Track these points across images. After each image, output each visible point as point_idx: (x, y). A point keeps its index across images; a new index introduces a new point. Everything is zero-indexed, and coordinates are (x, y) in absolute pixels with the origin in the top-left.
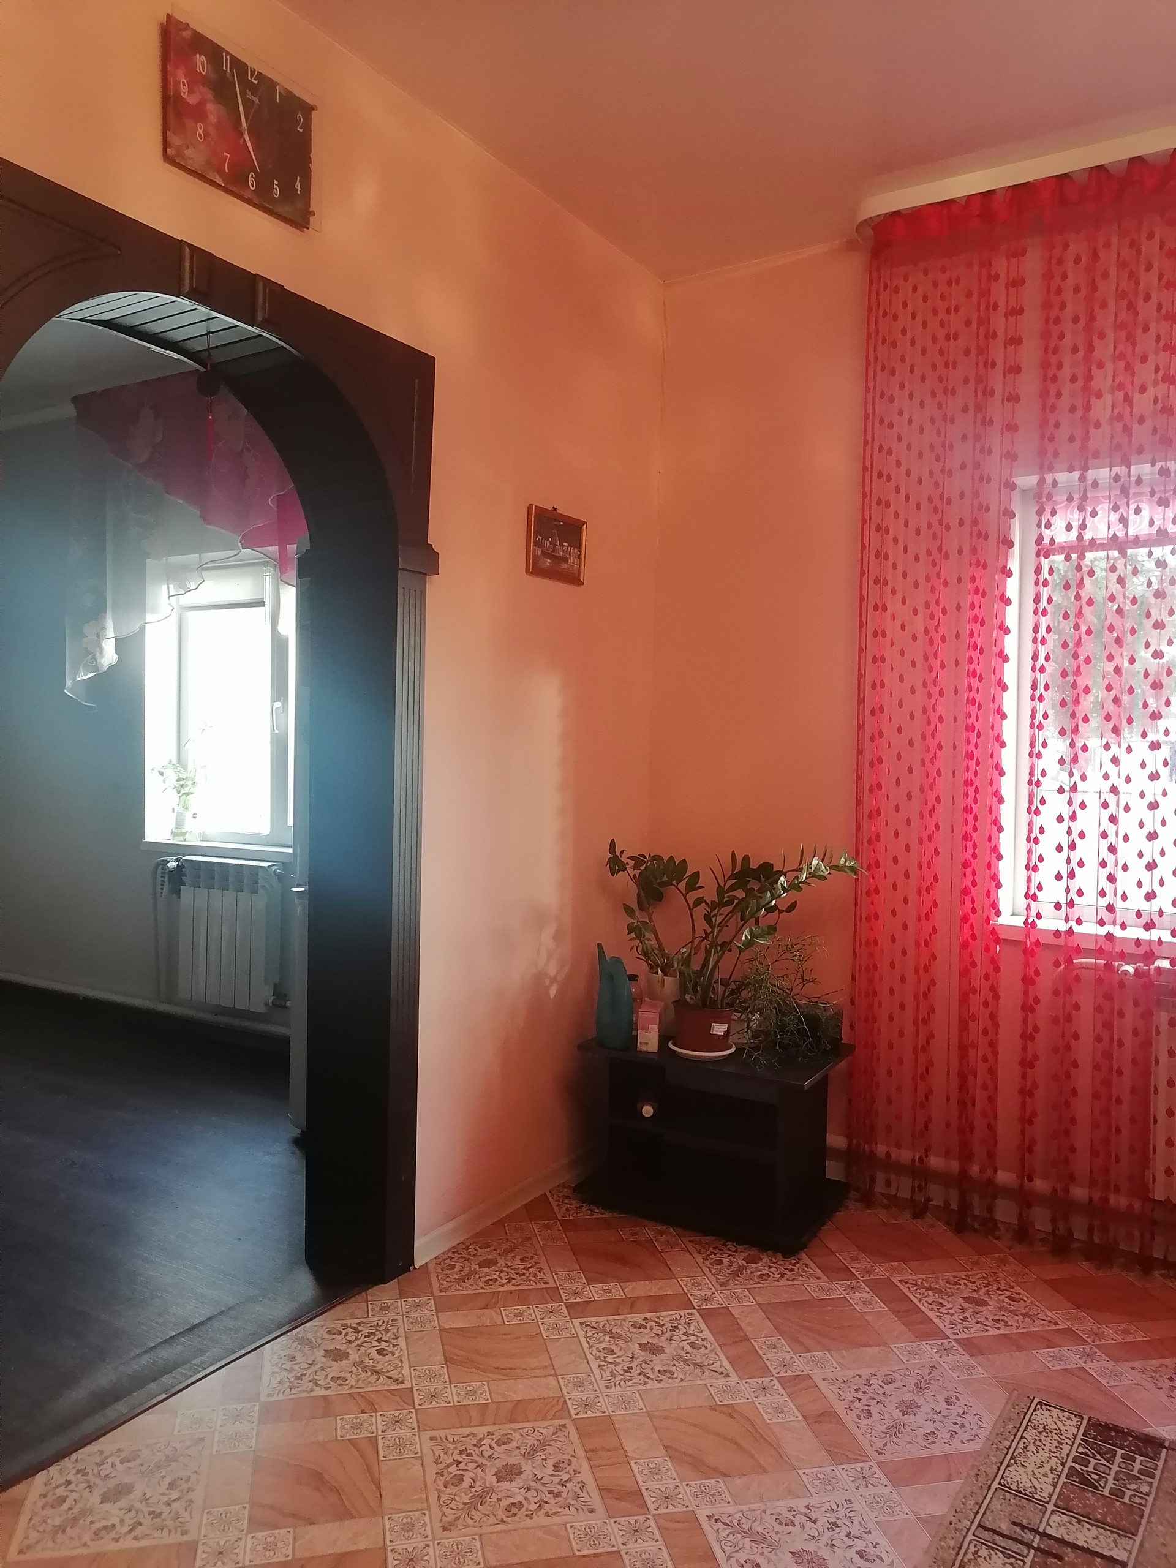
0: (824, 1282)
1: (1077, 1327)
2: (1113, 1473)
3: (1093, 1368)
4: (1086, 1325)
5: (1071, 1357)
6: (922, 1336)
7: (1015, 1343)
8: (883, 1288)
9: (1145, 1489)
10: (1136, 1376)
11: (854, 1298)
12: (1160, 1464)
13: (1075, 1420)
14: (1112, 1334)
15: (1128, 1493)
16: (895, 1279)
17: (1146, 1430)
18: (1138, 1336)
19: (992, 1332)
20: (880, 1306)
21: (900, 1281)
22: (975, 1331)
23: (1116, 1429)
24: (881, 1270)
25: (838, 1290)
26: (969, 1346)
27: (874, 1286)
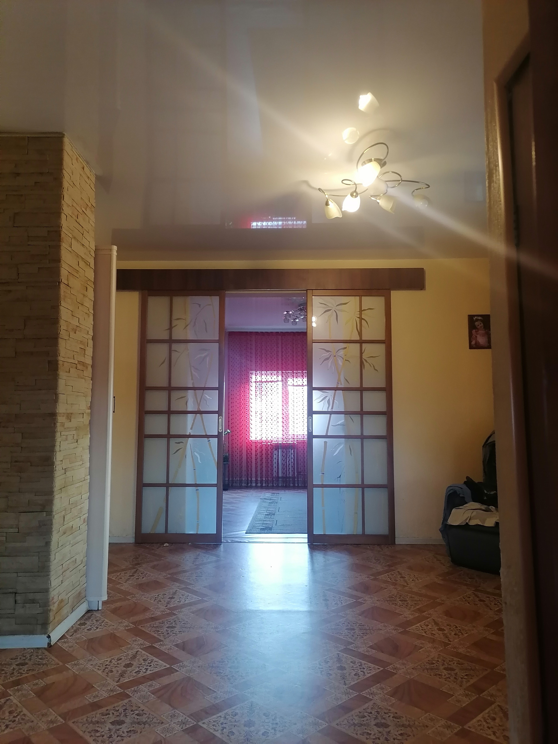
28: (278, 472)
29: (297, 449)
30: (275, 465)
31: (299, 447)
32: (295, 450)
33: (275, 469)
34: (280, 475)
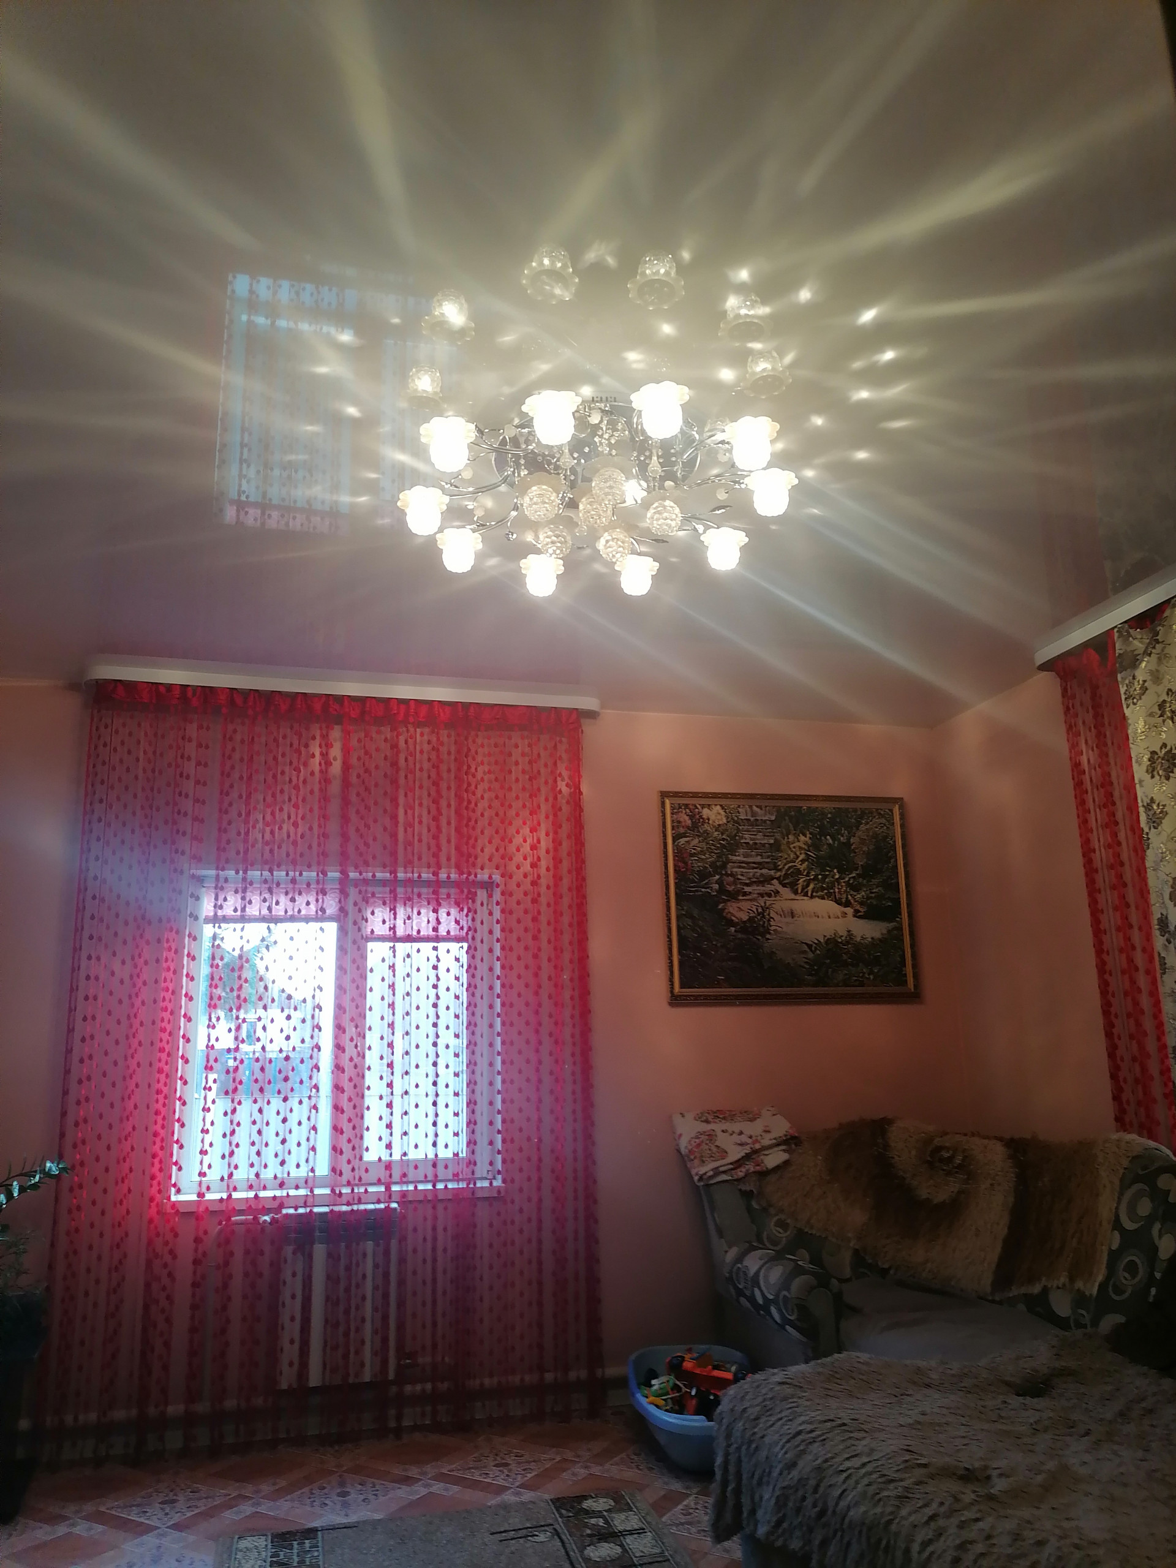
0: (47, 1528)
1: (243, 1492)
2: (296, 1554)
3: (262, 1509)
4: (248, 1490)
5: (247, 1509)
6: (141, 1534)
7: (208, 1514)
8: (99, 1517)
9: (316, 1554)
10: (288, 1505)
11: (77, 1530)
12: (320, 1539)
13: (263, 1538)
14: (266, 1488)
15: (307, 1560)
16: (102, 1509)
17: (307, 1527)
18: (282, 1483)
19: (189, 1514)
20: (100, 1528)
21: (108, 1509)
22: (176, 1518)
23: (288, 1533)
24: (89, 1508)
25: (61, 1530)
26: (177, 1527)
27: (87, 1518)
28: (304, 1365)
29: (402, 1240)
30: (291, 1330)
31: (410, 1228)
32: (394, 1243)
33: (289, 1352)
34: (315, 1379)
